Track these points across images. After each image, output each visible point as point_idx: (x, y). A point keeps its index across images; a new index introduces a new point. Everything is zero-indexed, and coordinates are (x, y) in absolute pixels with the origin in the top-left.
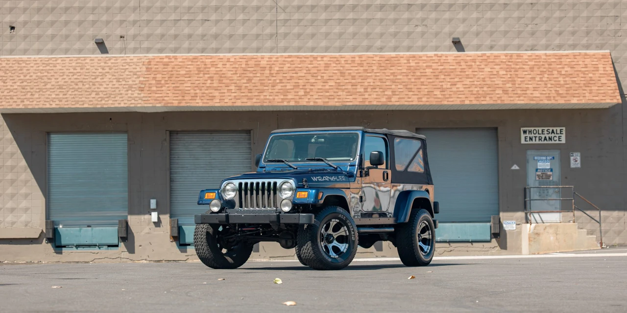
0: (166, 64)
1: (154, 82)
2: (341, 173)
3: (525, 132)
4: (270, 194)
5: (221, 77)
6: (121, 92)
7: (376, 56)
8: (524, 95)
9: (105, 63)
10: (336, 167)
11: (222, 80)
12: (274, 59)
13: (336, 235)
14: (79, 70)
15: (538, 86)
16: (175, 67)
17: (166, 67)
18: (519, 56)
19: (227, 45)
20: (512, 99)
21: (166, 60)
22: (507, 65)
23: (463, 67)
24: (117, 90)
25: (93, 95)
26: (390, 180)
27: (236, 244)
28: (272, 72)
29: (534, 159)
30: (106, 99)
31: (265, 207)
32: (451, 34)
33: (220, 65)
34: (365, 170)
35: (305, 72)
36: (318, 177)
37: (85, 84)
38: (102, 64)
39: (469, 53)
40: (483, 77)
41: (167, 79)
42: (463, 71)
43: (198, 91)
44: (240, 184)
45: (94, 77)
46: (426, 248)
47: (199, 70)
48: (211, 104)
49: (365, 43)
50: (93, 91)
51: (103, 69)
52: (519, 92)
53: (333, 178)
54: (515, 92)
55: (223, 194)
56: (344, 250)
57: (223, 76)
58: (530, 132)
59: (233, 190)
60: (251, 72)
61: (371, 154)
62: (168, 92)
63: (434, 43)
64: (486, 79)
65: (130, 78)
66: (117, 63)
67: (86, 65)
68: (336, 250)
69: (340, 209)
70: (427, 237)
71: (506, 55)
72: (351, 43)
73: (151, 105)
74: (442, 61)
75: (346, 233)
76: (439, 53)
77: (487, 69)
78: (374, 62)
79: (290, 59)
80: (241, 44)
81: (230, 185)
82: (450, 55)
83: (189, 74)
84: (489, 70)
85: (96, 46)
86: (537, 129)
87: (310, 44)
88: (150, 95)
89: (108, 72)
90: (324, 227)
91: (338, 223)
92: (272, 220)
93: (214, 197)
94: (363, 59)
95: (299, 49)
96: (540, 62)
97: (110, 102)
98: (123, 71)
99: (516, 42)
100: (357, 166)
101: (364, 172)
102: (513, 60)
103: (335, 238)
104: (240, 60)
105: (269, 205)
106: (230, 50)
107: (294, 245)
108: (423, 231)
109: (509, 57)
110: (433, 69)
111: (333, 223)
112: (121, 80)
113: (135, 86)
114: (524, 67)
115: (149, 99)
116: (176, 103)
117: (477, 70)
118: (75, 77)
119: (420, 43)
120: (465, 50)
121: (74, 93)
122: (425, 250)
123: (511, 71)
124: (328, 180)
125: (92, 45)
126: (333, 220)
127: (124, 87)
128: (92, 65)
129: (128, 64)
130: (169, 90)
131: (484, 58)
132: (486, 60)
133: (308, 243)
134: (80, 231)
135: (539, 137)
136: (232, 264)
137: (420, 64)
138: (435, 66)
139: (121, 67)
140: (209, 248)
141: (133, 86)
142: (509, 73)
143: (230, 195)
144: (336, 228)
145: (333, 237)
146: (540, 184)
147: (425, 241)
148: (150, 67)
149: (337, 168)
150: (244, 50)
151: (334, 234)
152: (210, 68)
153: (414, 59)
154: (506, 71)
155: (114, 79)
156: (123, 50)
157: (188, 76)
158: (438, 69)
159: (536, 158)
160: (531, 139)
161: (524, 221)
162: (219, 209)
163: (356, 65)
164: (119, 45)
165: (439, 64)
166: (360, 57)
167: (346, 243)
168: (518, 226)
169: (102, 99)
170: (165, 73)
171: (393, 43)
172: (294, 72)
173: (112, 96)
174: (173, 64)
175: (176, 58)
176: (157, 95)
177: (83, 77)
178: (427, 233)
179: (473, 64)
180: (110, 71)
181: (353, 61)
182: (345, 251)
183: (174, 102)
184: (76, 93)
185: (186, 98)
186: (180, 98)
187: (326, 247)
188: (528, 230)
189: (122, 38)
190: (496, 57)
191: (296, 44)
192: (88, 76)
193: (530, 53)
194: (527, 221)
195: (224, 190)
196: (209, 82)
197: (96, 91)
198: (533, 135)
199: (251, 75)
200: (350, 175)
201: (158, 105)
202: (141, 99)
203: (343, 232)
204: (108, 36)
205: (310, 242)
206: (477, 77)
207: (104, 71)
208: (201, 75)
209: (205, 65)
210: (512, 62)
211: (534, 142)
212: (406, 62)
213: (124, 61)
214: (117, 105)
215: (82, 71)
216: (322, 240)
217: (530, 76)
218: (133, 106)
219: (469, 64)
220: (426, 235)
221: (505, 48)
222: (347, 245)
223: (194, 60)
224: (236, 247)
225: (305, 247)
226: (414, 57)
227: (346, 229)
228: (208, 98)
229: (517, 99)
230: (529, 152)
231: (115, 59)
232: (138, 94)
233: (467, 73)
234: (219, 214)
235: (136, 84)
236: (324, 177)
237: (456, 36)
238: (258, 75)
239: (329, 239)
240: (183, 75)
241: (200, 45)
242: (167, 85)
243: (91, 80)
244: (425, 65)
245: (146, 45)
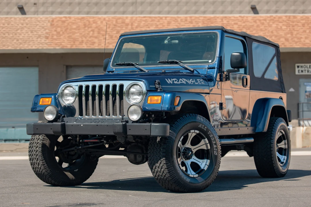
0: (64, 22)
1: (55, 33)
2: (198, 76)
3: (298, 67)
4: (115, 99)
5: (99, 30)
6: (34, 39)
7: (201, 17)
8: (299, 42)
9: (24, 21)
10: (192, 70)
11: (100, 32)
12: (134, 19)
13: (194, 149)
14: (6, 25)
15: (308, 36)
16: (70, 23)
17: (63, 23)
18: (294, 17)
19: (104, 9)
20: (291, 44)
21: (64, 19)
22: (287, 23)
23: (258, 24)
24: (31, 38)
25: (15, 41)
26: (249, 86)
27: (79, 157)
28: (133, 27)
29: (304, 85)
30: (24, 44)
31: (109, 115)
32: (250, 3)
33: (99, 22)
34: (225, 73)
35: (154, 27)
36: (174, 79)
37: (10, 34)
38: (22, 22)
39: (262, 15)
40: (271, 30)
41: (64, 31)
42: (258, 26)
43: (84, 39)
44: (81, 87)
45: (16, 30)
46: (283, 158)
47: (85, 26)
48: (92, 47)
49: (194, 8)
50: (15, 39)
51: (22, 25)
52: (296, 40)
53: (190, 81)
54: (293, 40)
55: (60, 99)
56: (204, 167)
57: (101, 29)
58: (302, 67)
59: (72, 95)
60: (119, 27)
61: (232, 55)
62: (65, 39)
63: (238, 9)
64: (274, 32)
65: (40, 31)
66: (31, 21)
67: (11, 22)
68: (195, 167)
69: (200, 118)
70: (283, 146)
71: (286, 17)
72: (185, 9)
73: (52, 48)
74: (244, 20)
75: (207, 146)
76: (242, 15)
77: (274, 25)
78: (200, 21)
79: (144, 19)
80: (113, 9)
81: (68, 88)
82: (250, 17)
83: (78, 28)
84: (275, 26)
85: (18, 10)
86: (306, 65)
87: (158, 9)
88: (52, 41)
89: (25, 27)
90: (181, 140)
91: (197, 134)
92: (116, 131)
93: (50, 103)
94: (193, 18)
95: (151, 13)
96: (308, 21)
97: (26, 46)
98: (35, 26)
99: (293, 8)
100: (216, 69)
101: (224, 76)
102: (291, 20)
103: (194, 152)
104: (112, 19)
105: (114, 113)
106: (106, 13)
107: (145, 160)
108: (279, 141)
109: (288, 18)
110: (239, 25)
111: (192, 134)
112: (33, 32)
113: (43, 36)
114: (298, 24)
115: (52, 44)
116: (69, 47)
117: (267, 26)
118: (4, 29)
119: (230, 8)
120: (259, 13)
121: (2, 40)
122: (282, 160)
123: (289, 27)
124: (185, 83)
125: (16, 9)
126: (192, 131)
127: (36, 36)
128: (15, 22)
129: (39, 21)
130: (65, 38)
131: (272, 18)
132: (273, 20)
133: (162, 160)
134: (7, 130)
135: (308, 70)
136: (73, 180)
137: (230, 22)
138: (240, 23)
139: (34, 24)
140: (45, 163)
141: (42, 36)
142: (288, 28)
143: (69, 100)
144: (196, 141)
145: (192, 152)
146: (308, 100)
147: (281, 151)
148: (53, 23)
149: (193, 72)
150: (115, 13)
151: (193, 148)
152: (92, 24)
153: (226, 19)
154: (287, 27)
155: (29, 31)
156: (36, 13)
157: (78, 29)
158: (241, 25)
159: (305, 84)
160: (302, 71)
161: (298, 125)
162: (54, 117)
163: (188, 22)
164: (33, 9)
165: (242, 22)
166: (191, 17)
167: (207, 159)
168: (294, 128)
169: (21, 44)
170: (63, 27)
171: (212, 9)
172: (147, 27)
173: (28, 42)
174: (68, 21)
175: (70, 18)
176: (57, 41)
177: (9, 29)
178: (283, 142)
179: (265, 22)
180: (27, 26)
181: (186, 20)
182: (206, 169)
183: (68, 46)
184: (4, 39)
185: (76, 43)
186: (72, 43)
187: (183, 164)
188: (301, 131)
189: (35, 5)
190: (280, 17)
191: (149, 9)
192: (12, 29)
193: (301, 15)
194: (300, 125)
195: (62, 95)
196: (91, 33)
197: (17, 39)
198: (303, 69)
199: (119, 29)
200: (209, 79)
201: (58, 48)
202: (46, 44)
203: (203, 145)
204: (26, 4)
205: (164, 159)
206: (268, 30)
207: (23, 26)
208: (86, 29)
209: (89, 22)
210: (290, 21)
211: (304, 73)
212: (220, 20)
213: (36, 20)
214: (30, 48)
215: (8, 26)
216: (179, 156)
217: (302, 30)
218: (40, 48)
219: (262, 22)
220: (282, 145)
221: (285, 12)
222: (209, 161)
223: (82, 19)
224: (78, 160)
225: (158, 165)
226: (226, 17)
227: (207, 142)
228: (90, 43)
229: (295, 44)
230: (301, 81)
231: (30, 18)
232: (45, 41)
233: (261, 28)
234: (54, 123)
235: (43, 34)
236: (180, 79)
237: (253, 4)
238: (124, 29)
239: (186, 154)
240: (75, 29)
241: (86, 9)
242: (64, 35)
243: (14, 31)
244: (233, 22)
245: (50, 9)
